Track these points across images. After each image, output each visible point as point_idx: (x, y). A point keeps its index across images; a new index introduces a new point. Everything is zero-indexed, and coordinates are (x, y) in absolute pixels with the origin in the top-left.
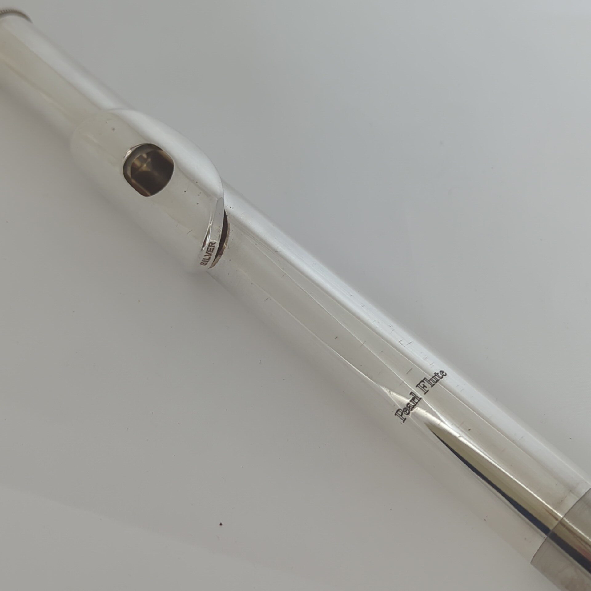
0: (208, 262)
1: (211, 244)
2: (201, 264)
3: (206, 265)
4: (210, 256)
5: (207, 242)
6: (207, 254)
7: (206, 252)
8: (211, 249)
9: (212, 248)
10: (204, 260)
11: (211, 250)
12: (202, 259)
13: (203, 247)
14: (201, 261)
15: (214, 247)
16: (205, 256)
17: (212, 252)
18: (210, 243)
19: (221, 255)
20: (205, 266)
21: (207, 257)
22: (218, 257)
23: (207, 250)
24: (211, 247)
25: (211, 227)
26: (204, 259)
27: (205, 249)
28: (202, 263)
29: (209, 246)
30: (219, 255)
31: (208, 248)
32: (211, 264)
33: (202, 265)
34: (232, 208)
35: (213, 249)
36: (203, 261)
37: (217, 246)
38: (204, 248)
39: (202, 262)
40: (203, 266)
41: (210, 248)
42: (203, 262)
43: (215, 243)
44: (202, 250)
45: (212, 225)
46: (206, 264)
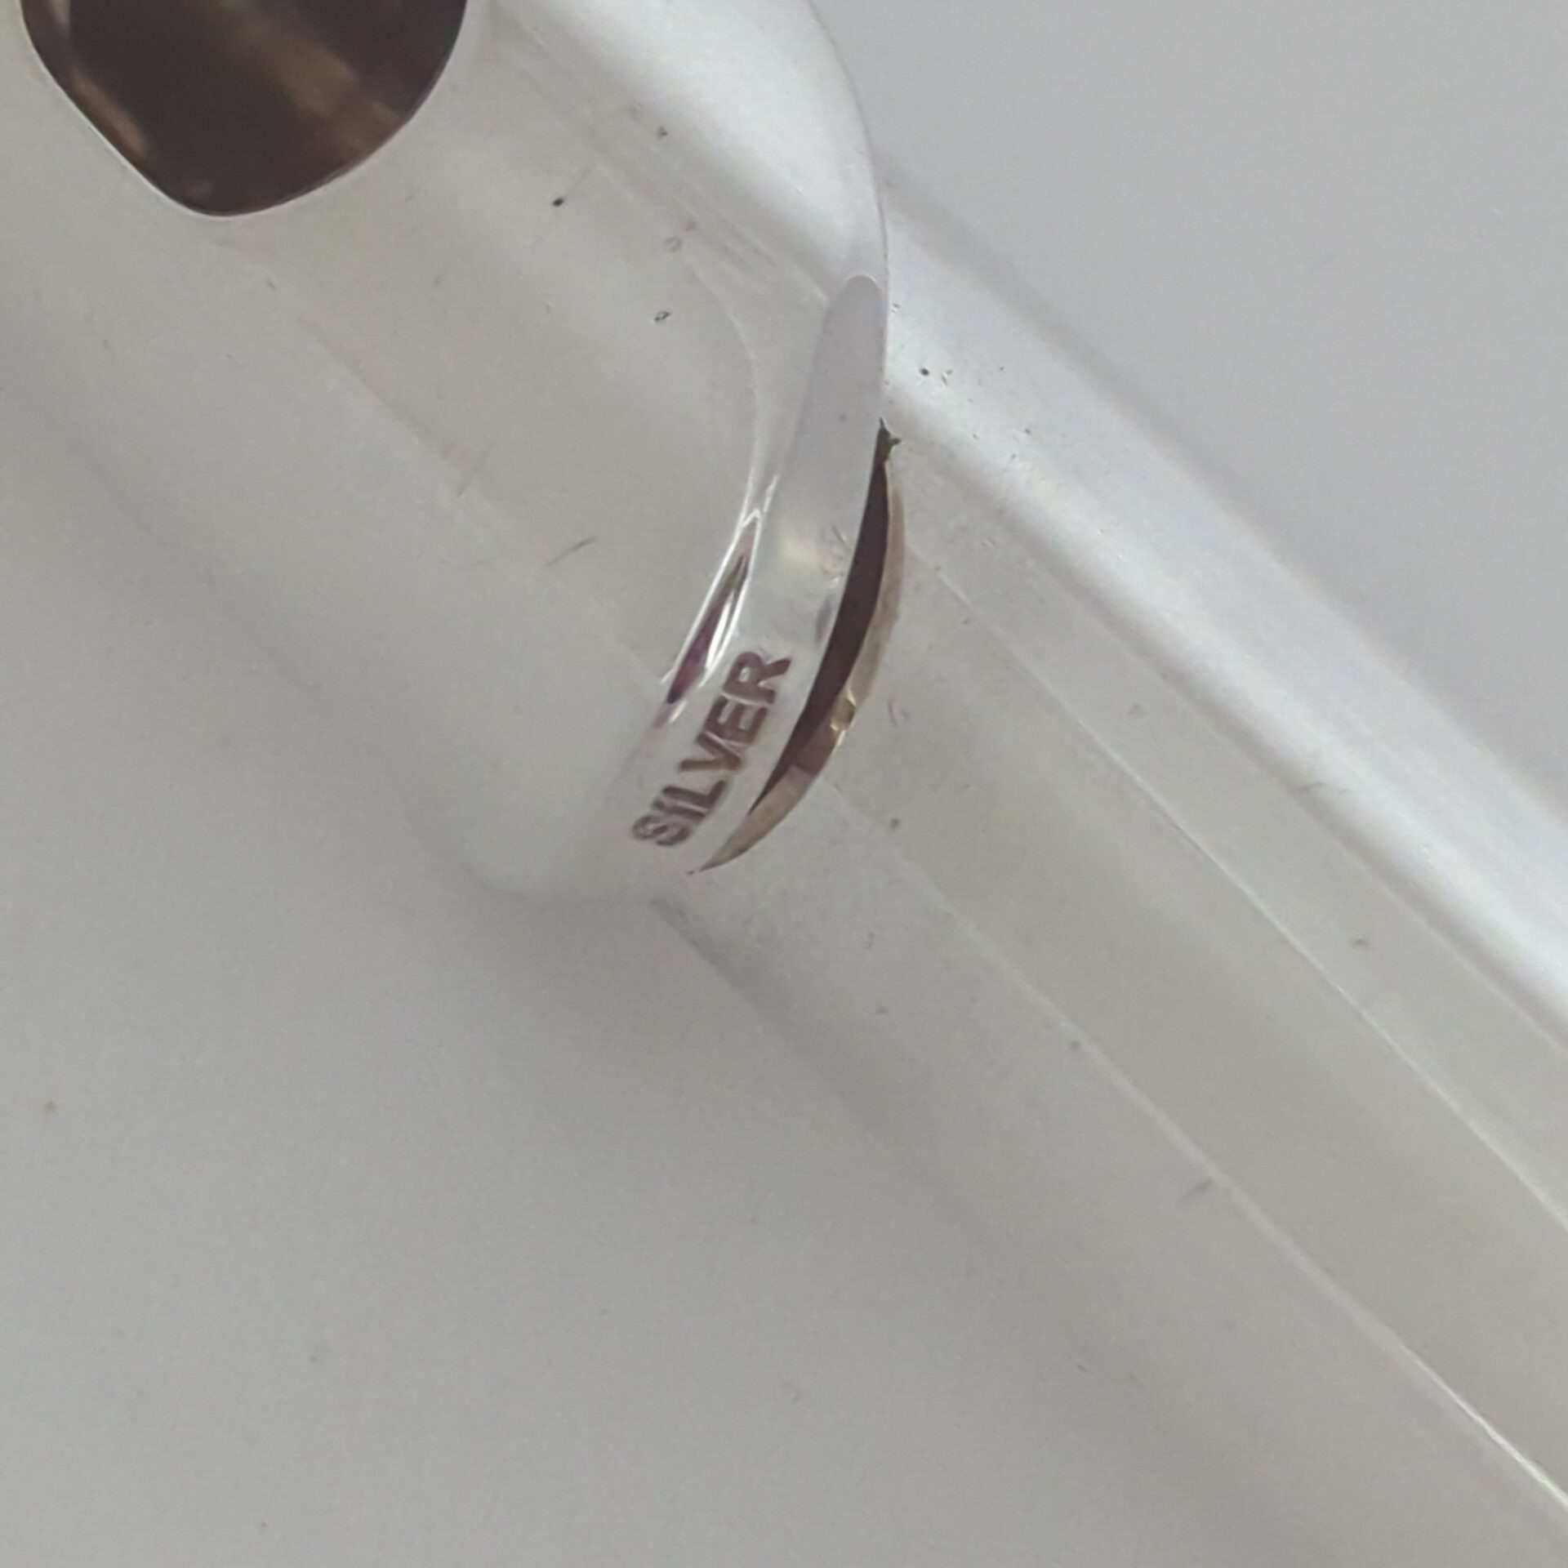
0: (699, 816)
1: (745, 674)
2: (643, 829)
3: (681, 847)
4: (721, 773)
5: (716, 658)
6: (702, 753)
7: (702, 740)
8: (740, 710)
9: (752, 704)
10: (668, 801)
11: (744, 723)
12: (654, 791)
13: (675, 694)
14: (646, 810)
15: (770, 695)
16: (687, 765)
17: (752, 734)
18: (744, 660)
19: (813, 767)
20: (664, 850)
21: (700, 781)
22: (784, 784)
23: (712, 722)
24: (745, 695)
25: (759, 526)
26: (670, 791)
27: (690, 712)
28: (651, 827)
29: (732, 682)
30: (794, 770)
31: (719, 705)
32: (719, 842)
33: (645, 837)
34: (932, 379)
35: (762, 714)
36: (658, 805)
37: (795, 690)
38: (681, 706)
39: (646, 820)
40: (650, 848)
41: (733, 699)
42: (657, 813)
43: (782, 666)
44: (661, 720)
45: (770, 516)
46: (682, 835)
